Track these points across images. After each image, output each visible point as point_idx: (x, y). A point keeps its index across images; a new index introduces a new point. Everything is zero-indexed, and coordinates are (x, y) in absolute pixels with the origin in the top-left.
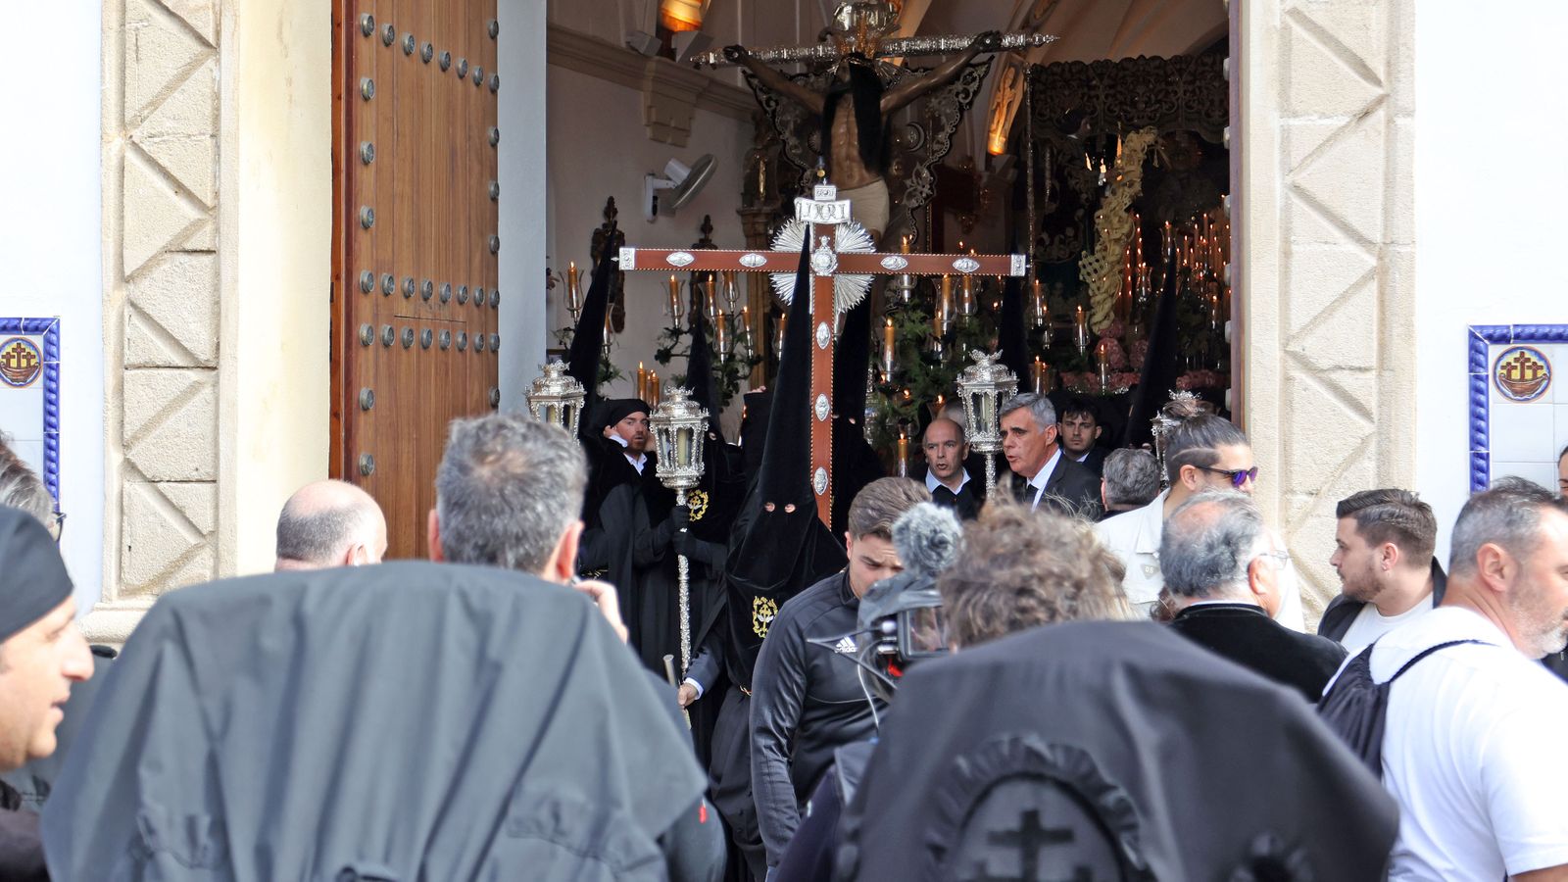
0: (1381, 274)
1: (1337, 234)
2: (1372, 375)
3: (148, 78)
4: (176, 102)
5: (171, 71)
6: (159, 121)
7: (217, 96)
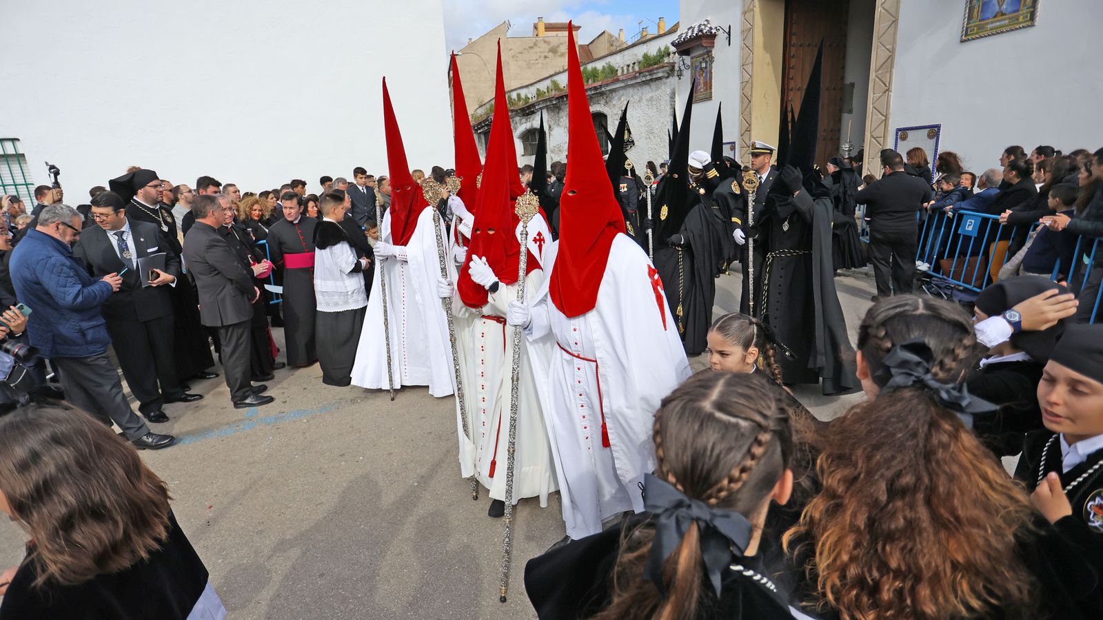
0: (885, 120)
1: (879, 114)
2: (882, 138)
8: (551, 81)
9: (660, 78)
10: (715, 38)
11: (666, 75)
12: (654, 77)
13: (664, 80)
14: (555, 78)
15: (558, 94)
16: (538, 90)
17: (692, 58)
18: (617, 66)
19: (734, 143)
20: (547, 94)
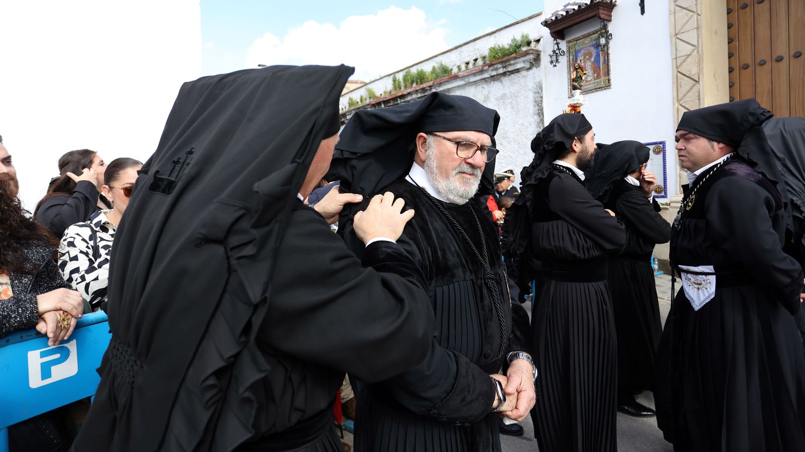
3: (683, 90)
4: (690, 94)
5: (688, 88)
6: (687, 99)
7: (699, 91)
8: (366, 89)
9: (517, 71)
10: (612, 9)
11: (528, 65)
12: (510, 69)
13: (524, 73)
14: (370, 86)
15: (373, 101)
16: (351, 99)
17: (569, 42)
18: (452, 64)
19: (663, 143)
20: (360, 103)
